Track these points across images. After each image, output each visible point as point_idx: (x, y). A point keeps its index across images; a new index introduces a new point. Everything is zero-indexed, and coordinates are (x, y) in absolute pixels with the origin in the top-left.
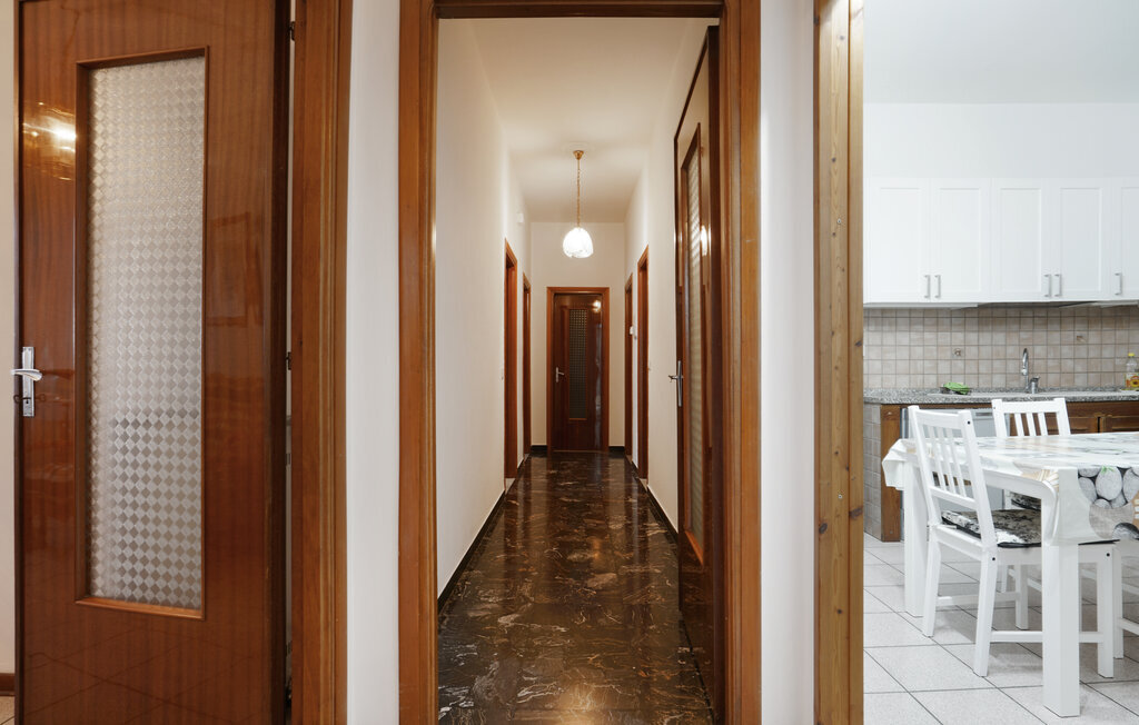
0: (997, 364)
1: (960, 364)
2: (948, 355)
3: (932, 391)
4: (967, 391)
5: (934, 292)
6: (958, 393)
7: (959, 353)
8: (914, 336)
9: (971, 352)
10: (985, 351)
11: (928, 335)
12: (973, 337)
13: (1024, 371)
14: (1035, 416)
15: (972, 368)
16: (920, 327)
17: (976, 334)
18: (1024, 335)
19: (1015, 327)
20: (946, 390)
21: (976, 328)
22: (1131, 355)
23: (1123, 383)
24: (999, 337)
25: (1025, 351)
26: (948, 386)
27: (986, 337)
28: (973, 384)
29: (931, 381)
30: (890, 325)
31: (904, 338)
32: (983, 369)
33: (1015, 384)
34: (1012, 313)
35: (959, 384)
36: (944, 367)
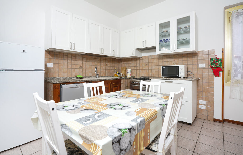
0: (90, 70)
1: (81, 70)
2: (78, 67)
3: (74, 78)
4: (82, 78)
5: (73, 48)
6: (80, 78)
7: (81, 67)
8: (69, 61)
9: (84, 67)
10: (87, 67)
11: (73, 61)
12: (84, 63)
13: (96, 72)
14: (96, 87)
15: (84, 71)
16: (71, 59)
17: (85, 62)
18: (96, 63)
19: (94, 61)
20: (77, 78)
21: (85, 60)
22: (115, 69)
23: (114, 75)
24: (91, 63)
25: (96, 67)
26: (77, 76)
27: (88, 63)
28: (85, 76)
29: (73, 75)
30: (61, 57)
31: (66, 62)
32: (87, 72)
33: (94, 75)
34: (93, 57)
35: (80, 76)
36: (77, 71)
